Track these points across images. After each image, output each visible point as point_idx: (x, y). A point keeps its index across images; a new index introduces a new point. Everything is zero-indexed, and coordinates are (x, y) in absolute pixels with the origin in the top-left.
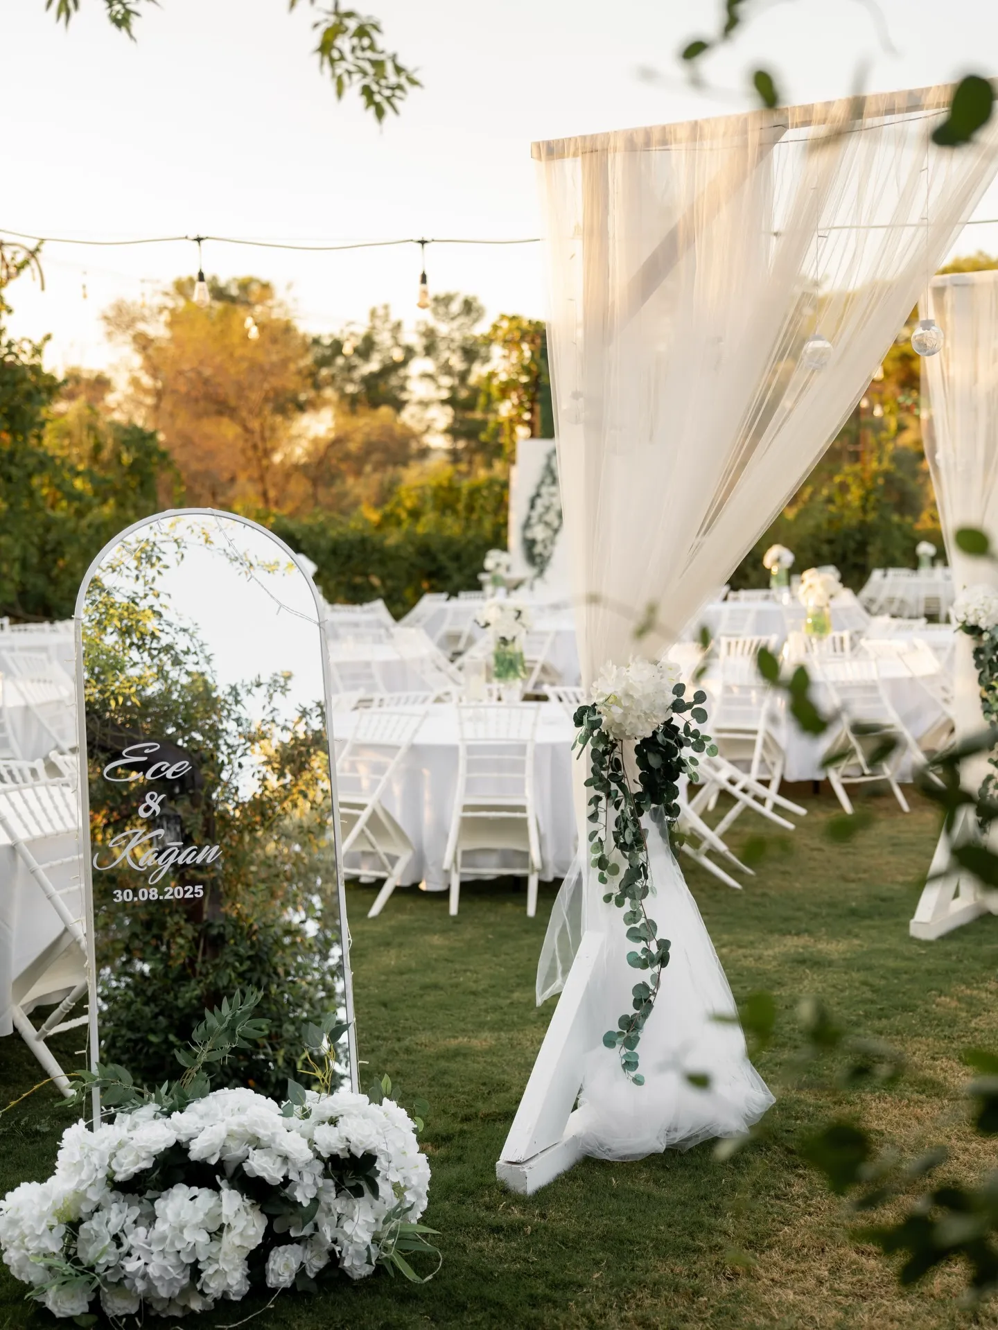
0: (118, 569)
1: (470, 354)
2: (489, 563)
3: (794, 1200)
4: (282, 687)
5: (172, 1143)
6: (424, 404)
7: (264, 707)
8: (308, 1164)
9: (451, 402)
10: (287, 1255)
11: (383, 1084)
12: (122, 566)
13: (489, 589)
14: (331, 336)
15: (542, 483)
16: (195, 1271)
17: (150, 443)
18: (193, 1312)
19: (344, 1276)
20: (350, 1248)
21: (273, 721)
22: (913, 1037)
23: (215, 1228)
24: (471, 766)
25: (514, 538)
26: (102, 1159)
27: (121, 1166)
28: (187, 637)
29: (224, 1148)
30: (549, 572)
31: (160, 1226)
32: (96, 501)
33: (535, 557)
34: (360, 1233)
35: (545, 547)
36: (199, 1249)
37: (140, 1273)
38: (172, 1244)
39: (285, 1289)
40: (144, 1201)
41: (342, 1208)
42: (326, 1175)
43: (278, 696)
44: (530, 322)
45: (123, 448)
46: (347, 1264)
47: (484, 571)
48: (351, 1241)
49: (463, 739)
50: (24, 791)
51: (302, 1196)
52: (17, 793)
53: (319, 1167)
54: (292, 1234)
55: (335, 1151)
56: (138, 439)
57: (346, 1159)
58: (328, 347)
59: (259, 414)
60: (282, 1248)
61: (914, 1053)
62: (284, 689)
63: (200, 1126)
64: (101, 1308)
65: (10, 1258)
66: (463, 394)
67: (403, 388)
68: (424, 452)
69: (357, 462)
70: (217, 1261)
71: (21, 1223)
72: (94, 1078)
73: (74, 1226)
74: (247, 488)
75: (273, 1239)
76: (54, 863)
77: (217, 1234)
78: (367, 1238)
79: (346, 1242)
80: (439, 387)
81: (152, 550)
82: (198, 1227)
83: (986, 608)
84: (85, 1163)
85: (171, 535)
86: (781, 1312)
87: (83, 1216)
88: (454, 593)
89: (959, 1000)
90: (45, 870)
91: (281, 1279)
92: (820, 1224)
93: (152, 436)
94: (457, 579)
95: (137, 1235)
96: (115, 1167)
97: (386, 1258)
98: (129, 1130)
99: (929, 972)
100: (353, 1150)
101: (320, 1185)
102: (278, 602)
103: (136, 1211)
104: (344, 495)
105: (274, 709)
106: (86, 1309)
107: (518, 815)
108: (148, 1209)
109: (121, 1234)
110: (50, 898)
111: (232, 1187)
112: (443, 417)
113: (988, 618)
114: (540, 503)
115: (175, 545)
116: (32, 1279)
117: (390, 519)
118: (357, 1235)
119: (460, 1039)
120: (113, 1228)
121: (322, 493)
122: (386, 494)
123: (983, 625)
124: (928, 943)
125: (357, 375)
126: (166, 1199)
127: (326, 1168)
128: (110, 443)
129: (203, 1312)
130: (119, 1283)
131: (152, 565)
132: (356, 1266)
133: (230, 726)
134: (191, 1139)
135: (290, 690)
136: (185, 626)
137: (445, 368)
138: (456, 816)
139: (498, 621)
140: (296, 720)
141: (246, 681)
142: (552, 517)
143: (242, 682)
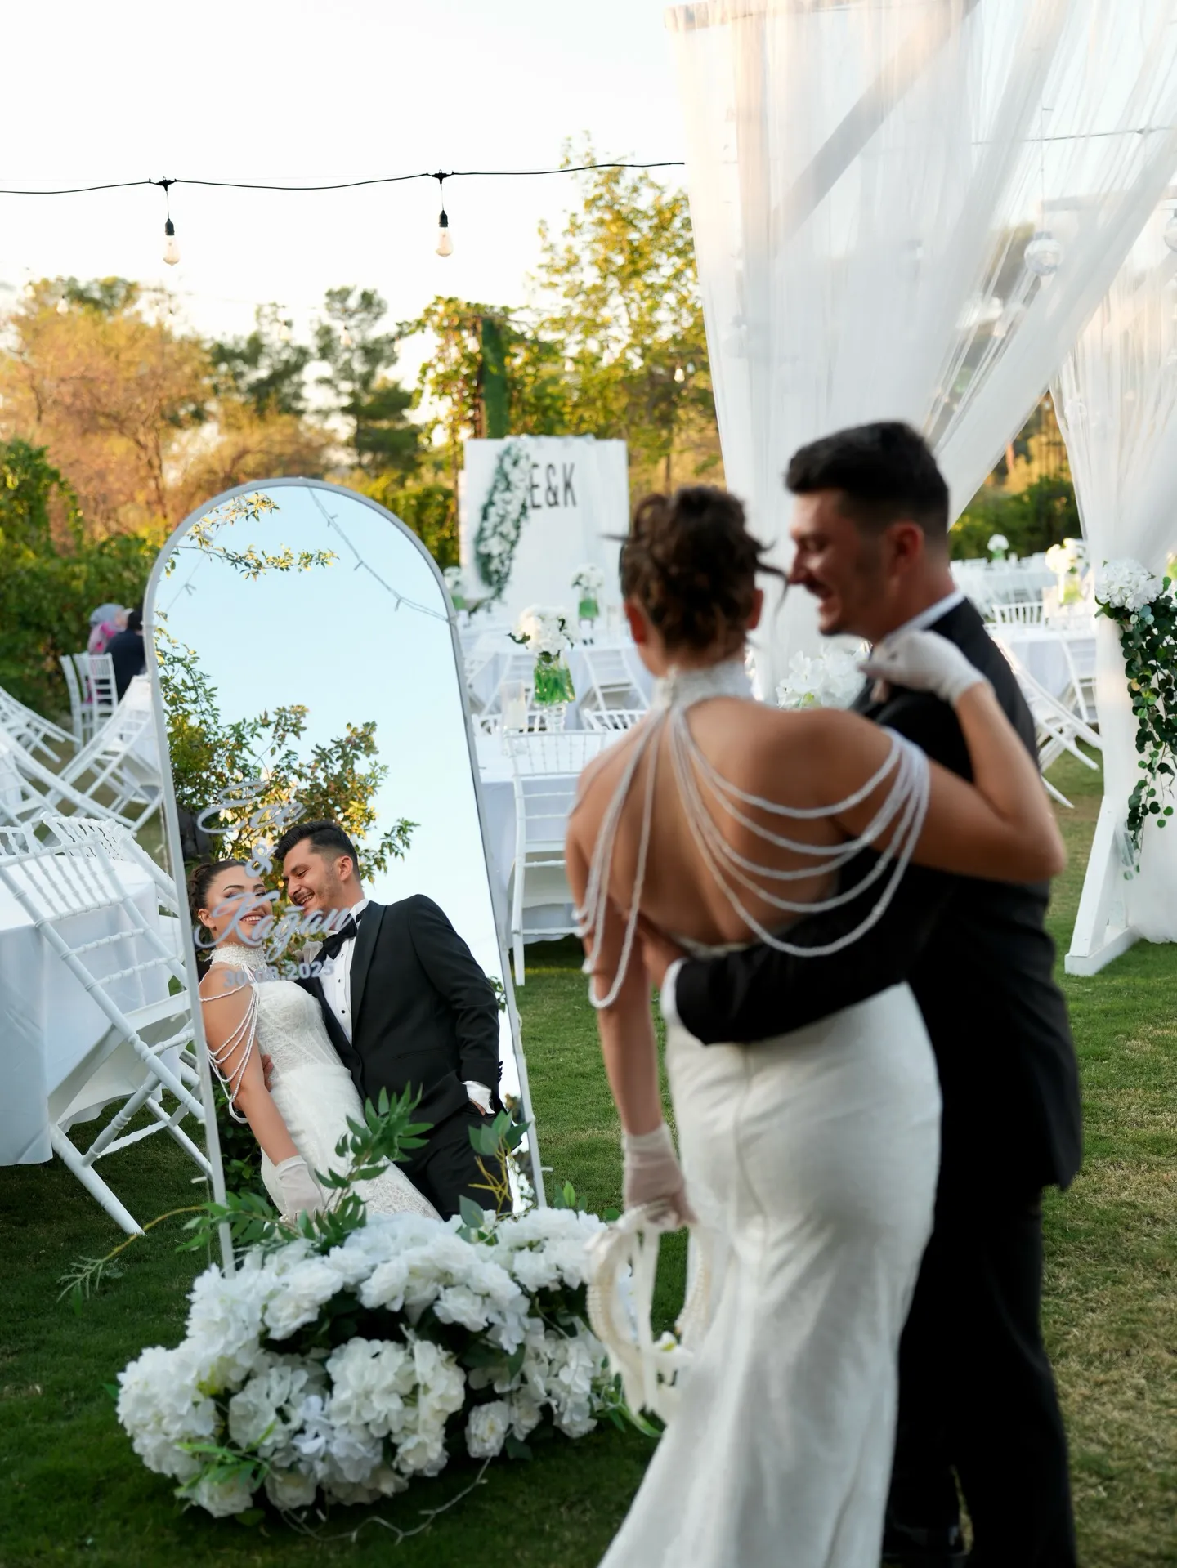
1: (375, 353)
3: (1067, 1295)
4: (294, 725)
5: (338, 1288)
6: (324, 413)
8: (512, 1302)
9: (353, 410)
10: (491, 1416)
11: (565, 1192)
14: (212, 338)
15: (495, 487)
16: (389, 1447)
17: (38, 462)
18: (384, 1497)
19: (560, 1436)
20: (569, 1401)
21: (289, 767)
22: (1119, 1089)
23: (407, 1390)
24: (530, 806)
25: (466, 554)
26: (251, 1311)
27: (277, 1320)
29: (408, 1290)
30: (509, 592)
31: (341, 1394)
33: (491, 574)
34: (579, 1382)
35: (502, 563)
36: (393, 1418)
37: (321, 1454)
38: (358, 1414)
39: (494, 1458)
40: (309, 1362)
41: (553, 1353)
42: (532, 1314)
43: (290, 737)
44: (468, 304)
45: (7, 469)
46: (565, 1421)
48: (569, 1392)
49: (516, 775)
50: (26, 863)
51: (508, 1341)
52: (17, 867)
53: (525, 1304)
54: (498, 1389)
55: (544, 1283)
56: (24, 458)
57: (556, 1292)
58: (207, 352)
59: (151, 429)
60: (484, 1408)
61: (1129, 1108)
62: (297, 730)
63: (370, 1263)
64: (268, 1500)
65: (144, 1447)
66: (367, 400)
67: (298, 397)
68: (329, 468)
70: (414, 1432)
71: (155, 1402)
72: (222, 1211)
73: (222, 1398)
75: (476, 1397)
76: (90, 946)
77: (411, 1397)
78: (586, 1386)
79: (563, 1395)
80: (339, 394)
82: (389, 1391)
83: (1132, 585)
84: (231, 1319)
86: (1112, 1435)
87: (231, 1386)
89: (1152, 1042)
90: (78, 955)
91: (488, 1446)
92: (1112, 1322)
93: (41, 453)
95: (308, 1407)
96: (269, 1323)
97: (613, 1410)
98: (278, 1275)
99: (1106, 1013)
100: (567, 1280)
101: (528, 1327)
102: (396, 594)
103: (303, 1376)
105: (290, 753)
106: (248, 1503)
108: (319, 1371)
109: (286, 1407)
110: (89, 989)
111: (423, 1338)
112: (344, 427)
113: (1137, 597)
114: (493, 518)
116: (177, 1470)
118: (576, 1384)
119: (590, 1131)
120: (276, 1400)
123: (1130, 606)
124: (1087, 981)
125: (243, 384)
126: (340, 1357)
127: (532, 1307)
129: (396, 1495)
130: (292, 1468)
132: (576, 1422)
134: (361, 1281)
135: (304, 729)
136: (180, 654)
137: (347, 373)
138: (520, 865)
139: (539, 632)
140: (313, 764)
141: (250, 720)
142: (507, 528)
143: (244, 720)
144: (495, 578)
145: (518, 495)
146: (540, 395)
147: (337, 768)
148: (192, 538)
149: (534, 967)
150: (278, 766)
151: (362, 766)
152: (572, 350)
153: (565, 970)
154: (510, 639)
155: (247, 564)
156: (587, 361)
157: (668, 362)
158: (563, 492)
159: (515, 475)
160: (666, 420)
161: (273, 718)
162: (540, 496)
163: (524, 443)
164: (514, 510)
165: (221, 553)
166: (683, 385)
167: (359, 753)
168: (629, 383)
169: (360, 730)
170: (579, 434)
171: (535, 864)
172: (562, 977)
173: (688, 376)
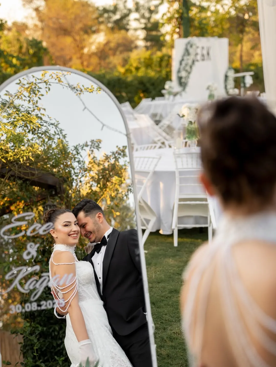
0: (20, 97)
2: (167, 86)
4: (97, 146)
6: (136, 30)
7: (90, 155)
9: (145, 28)
12: (22, 95)
13: (167, 96)
14: (102, 7)
15: (184, 55)
17: (40, 45)
21: (94, 162)
24: (181, 180)
25: (174, 76)
28: (54, 127)
30: (187, 89)
32: (21, 67)
33: (182, 83)
35: (186, 79)
43: (95, 150)
45: (29, 47)
47: (164, 89)
49: (177, 169)
56: (36, 44)
58: (101, 11)
59: (78, 34)
62: (98, 147)
66: (149, 25)
67: (128, 24)
68: (136, 47)
69: (114, 51)
74: (76, 61)
80: (141, 23)
81: (35, 88)
85: (43, 80)
88: (153, 98)
93: (40, 42)
94: (154, 92)
102: (102, 123)
104: (109, 63)
105: (95, 157)
107: (204, 203)
114: (184, 63)
115: (45, 84)
117: (128, 71)
121: (103, 63)
122: (125, 61)
125: (112, 20)
128: (25, 45)
131: (36, 94)
133: (75, 164)
135: (100, 148)
136: (53, 122)
137: (143, 16)
138: (177, 203)
139: (188, 114)
140: (104, 160)
141: (81, 144)
142: (188, 68)
143: (79, 144)
144: (183, 84)
145: (192, 57)
146: (200, 23)
147: (112, 161)
148: (56, 79)
149: (182, 238)
150: (90, 162)
151: (122, 161)
152: (213, 9)
153: (193, 240)
154: (178, 116)
155: (77, 90)
156: (217, 12)
157: (243, 12)
158: (206, 56)
159: (191, 51)
160: (242, 31)
161: (89, 143)
162: (199, 57)
163: (195, 40)
164: (190, 62)
165: (67, 85)
166: (248, 20)
167: (120, 156)
168: (231, 19)
169: (121, 148)
170: (213, 36)
171: (182, 203)
172: (191, 243)
173: (250, 17)
